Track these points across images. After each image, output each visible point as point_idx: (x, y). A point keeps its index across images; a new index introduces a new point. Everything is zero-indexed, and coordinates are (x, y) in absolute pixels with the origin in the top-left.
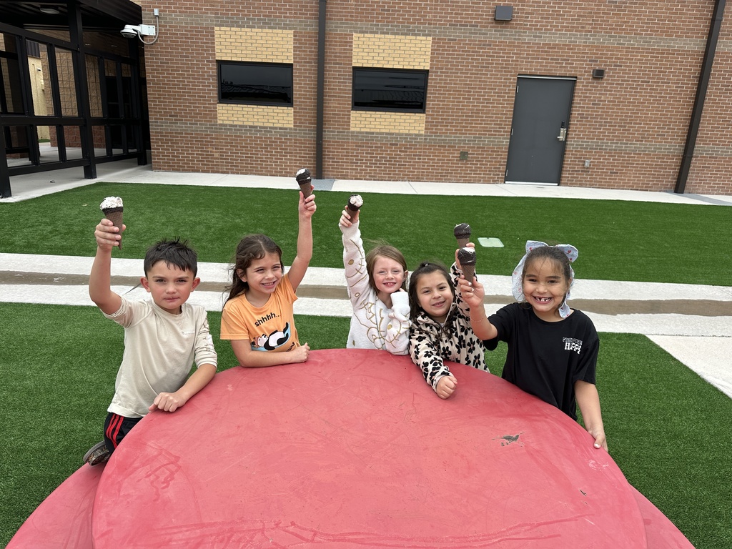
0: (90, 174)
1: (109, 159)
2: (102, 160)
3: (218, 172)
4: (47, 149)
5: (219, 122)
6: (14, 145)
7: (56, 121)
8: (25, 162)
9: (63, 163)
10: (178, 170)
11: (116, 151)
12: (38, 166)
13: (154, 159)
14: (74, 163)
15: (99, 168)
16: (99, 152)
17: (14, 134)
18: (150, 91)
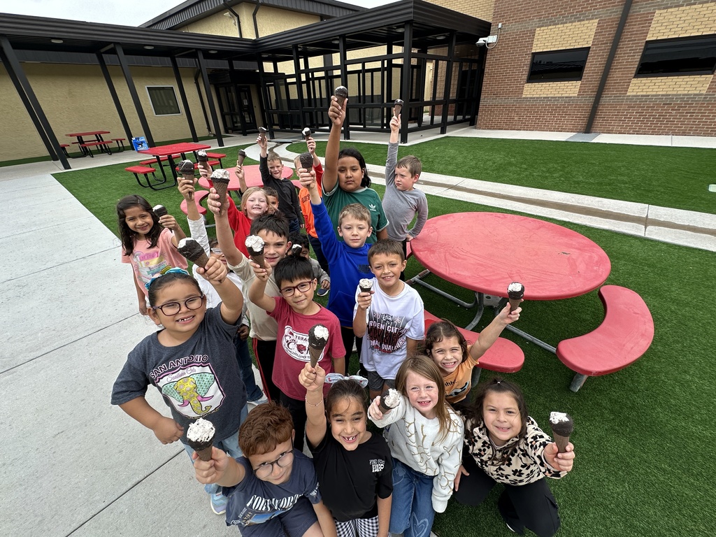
0: (443, 132)
1: (455, 122)
2: (451, 123)
3: (514, 129)
4: (426, 117)
5: (524, 96)
6: (412, 116)
7: (433, 103)
8: (415, 125)
9: (432, 125)
10: (490, 129)
11: (460, 118)
12: (421, 128)
13: (479, 122)
14: (437, 126)
15: (448, 128)
16: (450, 118)
17: (413, 110)
18: (485, 79)
